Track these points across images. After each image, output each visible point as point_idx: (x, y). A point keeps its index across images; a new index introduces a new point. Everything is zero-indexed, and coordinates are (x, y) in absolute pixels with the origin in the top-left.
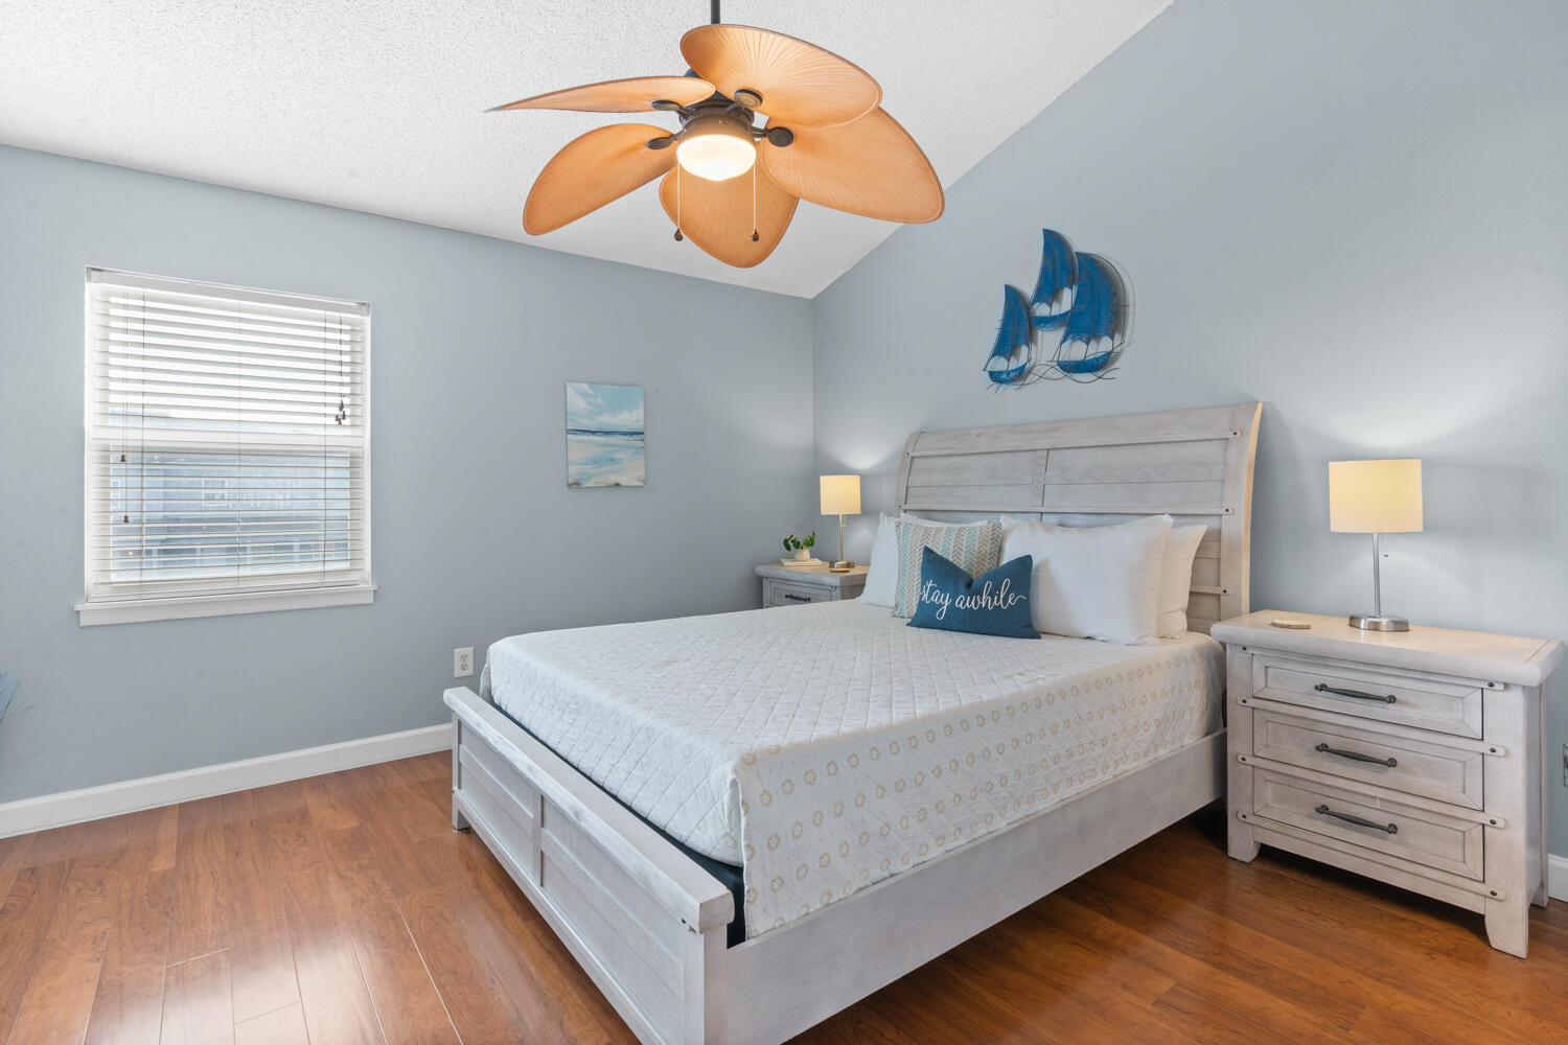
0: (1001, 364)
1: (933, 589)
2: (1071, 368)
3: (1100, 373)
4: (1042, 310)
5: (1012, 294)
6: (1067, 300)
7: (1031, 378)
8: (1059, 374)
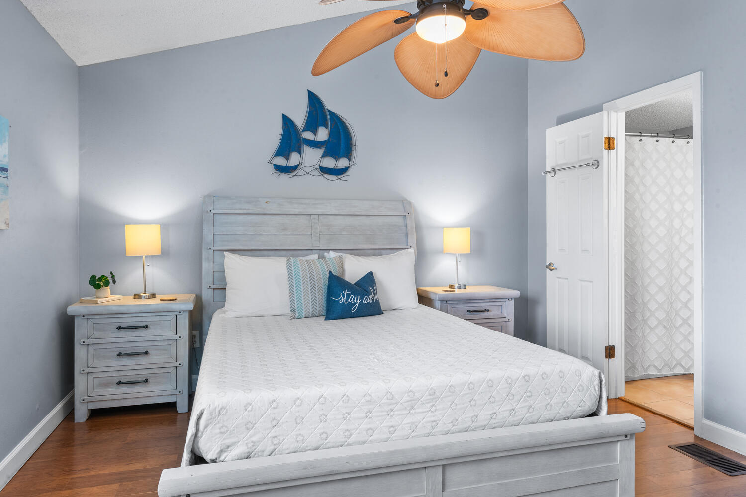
0: (281, 161)
1: (348, 295)
2: (325, 171)
3: (339, 177)
4: (308, 135)
5: (287, 121)
6: (323, 134)
7: (301, 173)
8: (317, 173)
